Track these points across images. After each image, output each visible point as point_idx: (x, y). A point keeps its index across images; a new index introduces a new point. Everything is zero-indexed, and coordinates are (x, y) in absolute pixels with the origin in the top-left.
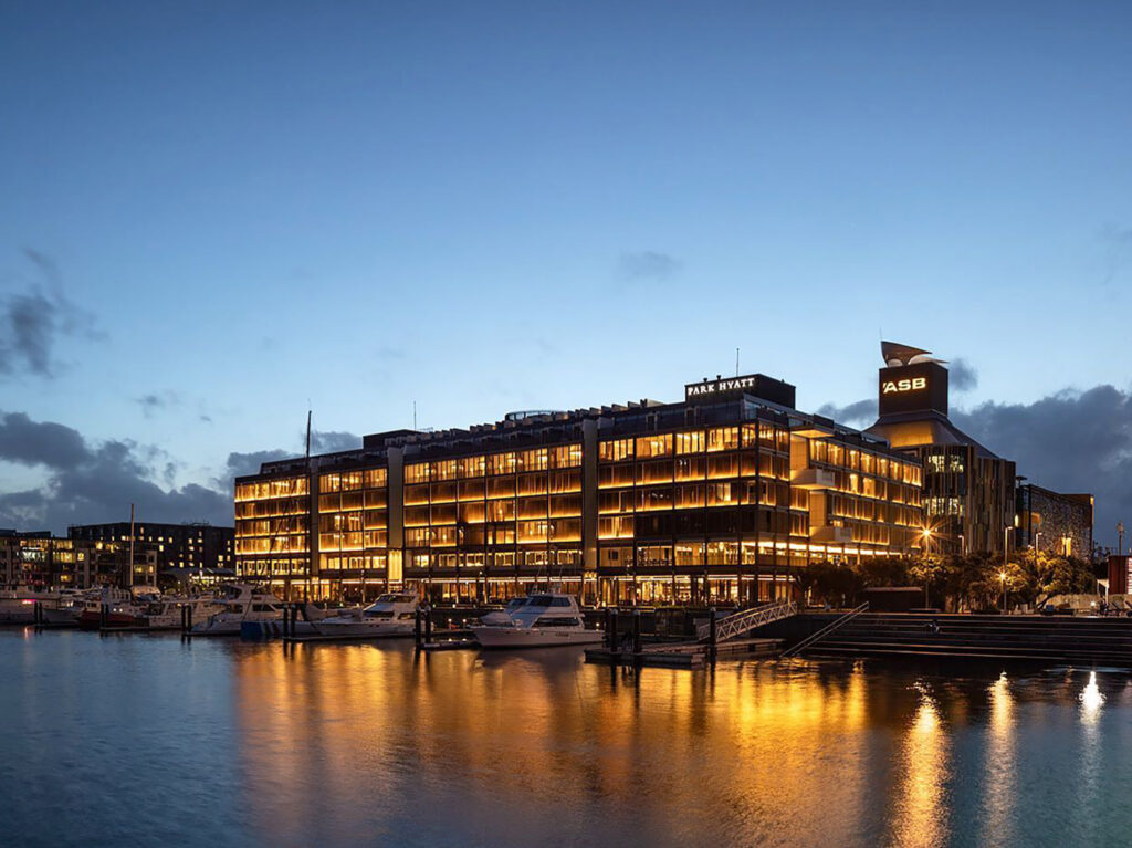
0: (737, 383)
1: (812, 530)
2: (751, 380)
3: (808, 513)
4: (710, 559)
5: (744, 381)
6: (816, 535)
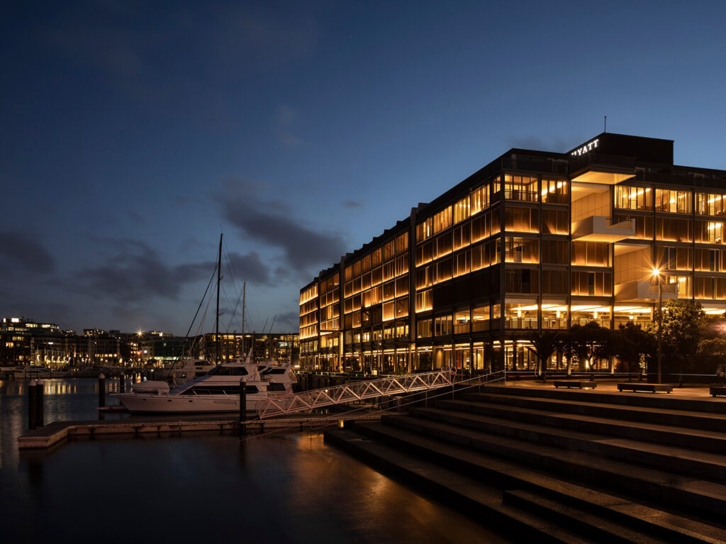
0: (585, 148)
1: (617, 289)
2: (596, 142)
3: (612, 269)
4: (474, 326)
5: (590, 145)
6: (621, 293)
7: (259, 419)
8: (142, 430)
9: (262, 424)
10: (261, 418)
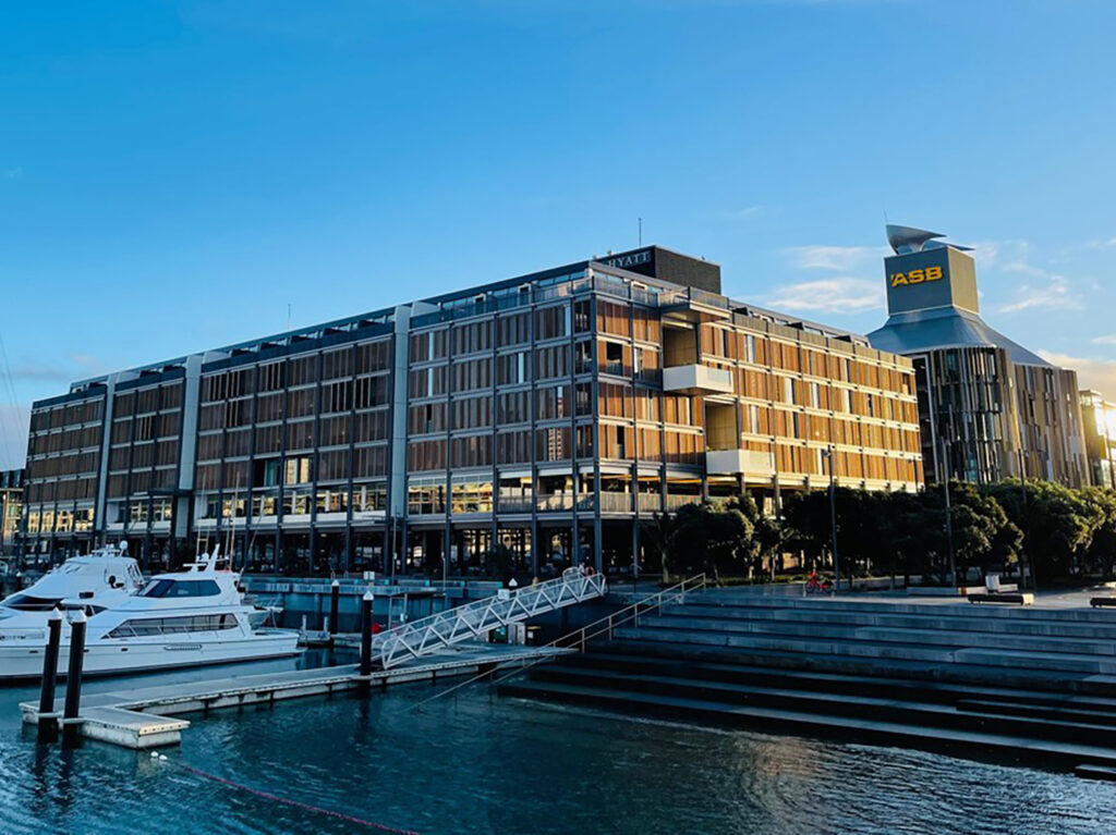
0: (629, 260)
2: (645, 255)
5: (637, 256)
7: (383, 670)
8: (215, 705)
9: (384, 679)
10: (386, 666)
